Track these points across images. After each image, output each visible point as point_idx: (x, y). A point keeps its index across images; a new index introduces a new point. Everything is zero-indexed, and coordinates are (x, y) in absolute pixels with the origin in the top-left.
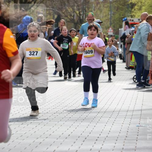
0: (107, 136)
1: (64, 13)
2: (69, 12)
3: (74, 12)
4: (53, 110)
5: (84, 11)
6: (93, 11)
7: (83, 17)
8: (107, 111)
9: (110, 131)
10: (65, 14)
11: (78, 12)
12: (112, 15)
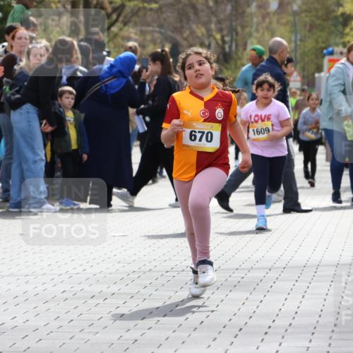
0: (290, 325)
1: (186, 39)
2: (198, 37)
3: (210, 35)
4: (163, 264)
5: (234, 34)
6: (255, 34)
7: (230, 47)
8: (289, 265)
9: (296, 313)
10: (188, 42)
11: (218, 36)
12: (298, 43)
